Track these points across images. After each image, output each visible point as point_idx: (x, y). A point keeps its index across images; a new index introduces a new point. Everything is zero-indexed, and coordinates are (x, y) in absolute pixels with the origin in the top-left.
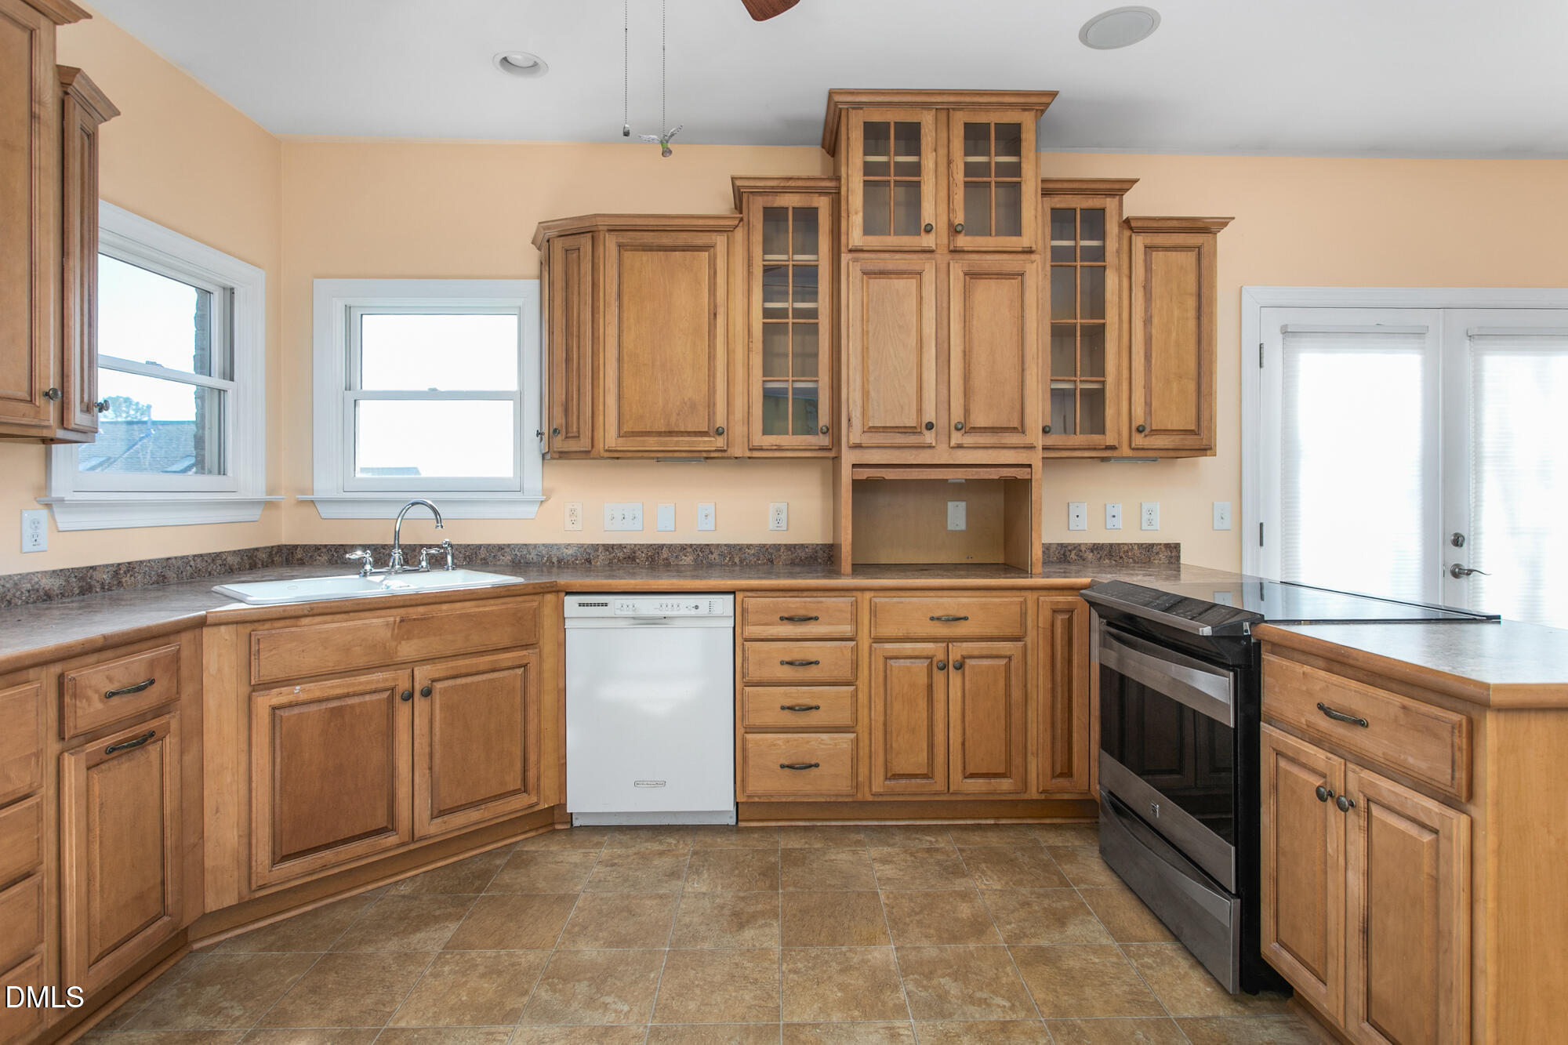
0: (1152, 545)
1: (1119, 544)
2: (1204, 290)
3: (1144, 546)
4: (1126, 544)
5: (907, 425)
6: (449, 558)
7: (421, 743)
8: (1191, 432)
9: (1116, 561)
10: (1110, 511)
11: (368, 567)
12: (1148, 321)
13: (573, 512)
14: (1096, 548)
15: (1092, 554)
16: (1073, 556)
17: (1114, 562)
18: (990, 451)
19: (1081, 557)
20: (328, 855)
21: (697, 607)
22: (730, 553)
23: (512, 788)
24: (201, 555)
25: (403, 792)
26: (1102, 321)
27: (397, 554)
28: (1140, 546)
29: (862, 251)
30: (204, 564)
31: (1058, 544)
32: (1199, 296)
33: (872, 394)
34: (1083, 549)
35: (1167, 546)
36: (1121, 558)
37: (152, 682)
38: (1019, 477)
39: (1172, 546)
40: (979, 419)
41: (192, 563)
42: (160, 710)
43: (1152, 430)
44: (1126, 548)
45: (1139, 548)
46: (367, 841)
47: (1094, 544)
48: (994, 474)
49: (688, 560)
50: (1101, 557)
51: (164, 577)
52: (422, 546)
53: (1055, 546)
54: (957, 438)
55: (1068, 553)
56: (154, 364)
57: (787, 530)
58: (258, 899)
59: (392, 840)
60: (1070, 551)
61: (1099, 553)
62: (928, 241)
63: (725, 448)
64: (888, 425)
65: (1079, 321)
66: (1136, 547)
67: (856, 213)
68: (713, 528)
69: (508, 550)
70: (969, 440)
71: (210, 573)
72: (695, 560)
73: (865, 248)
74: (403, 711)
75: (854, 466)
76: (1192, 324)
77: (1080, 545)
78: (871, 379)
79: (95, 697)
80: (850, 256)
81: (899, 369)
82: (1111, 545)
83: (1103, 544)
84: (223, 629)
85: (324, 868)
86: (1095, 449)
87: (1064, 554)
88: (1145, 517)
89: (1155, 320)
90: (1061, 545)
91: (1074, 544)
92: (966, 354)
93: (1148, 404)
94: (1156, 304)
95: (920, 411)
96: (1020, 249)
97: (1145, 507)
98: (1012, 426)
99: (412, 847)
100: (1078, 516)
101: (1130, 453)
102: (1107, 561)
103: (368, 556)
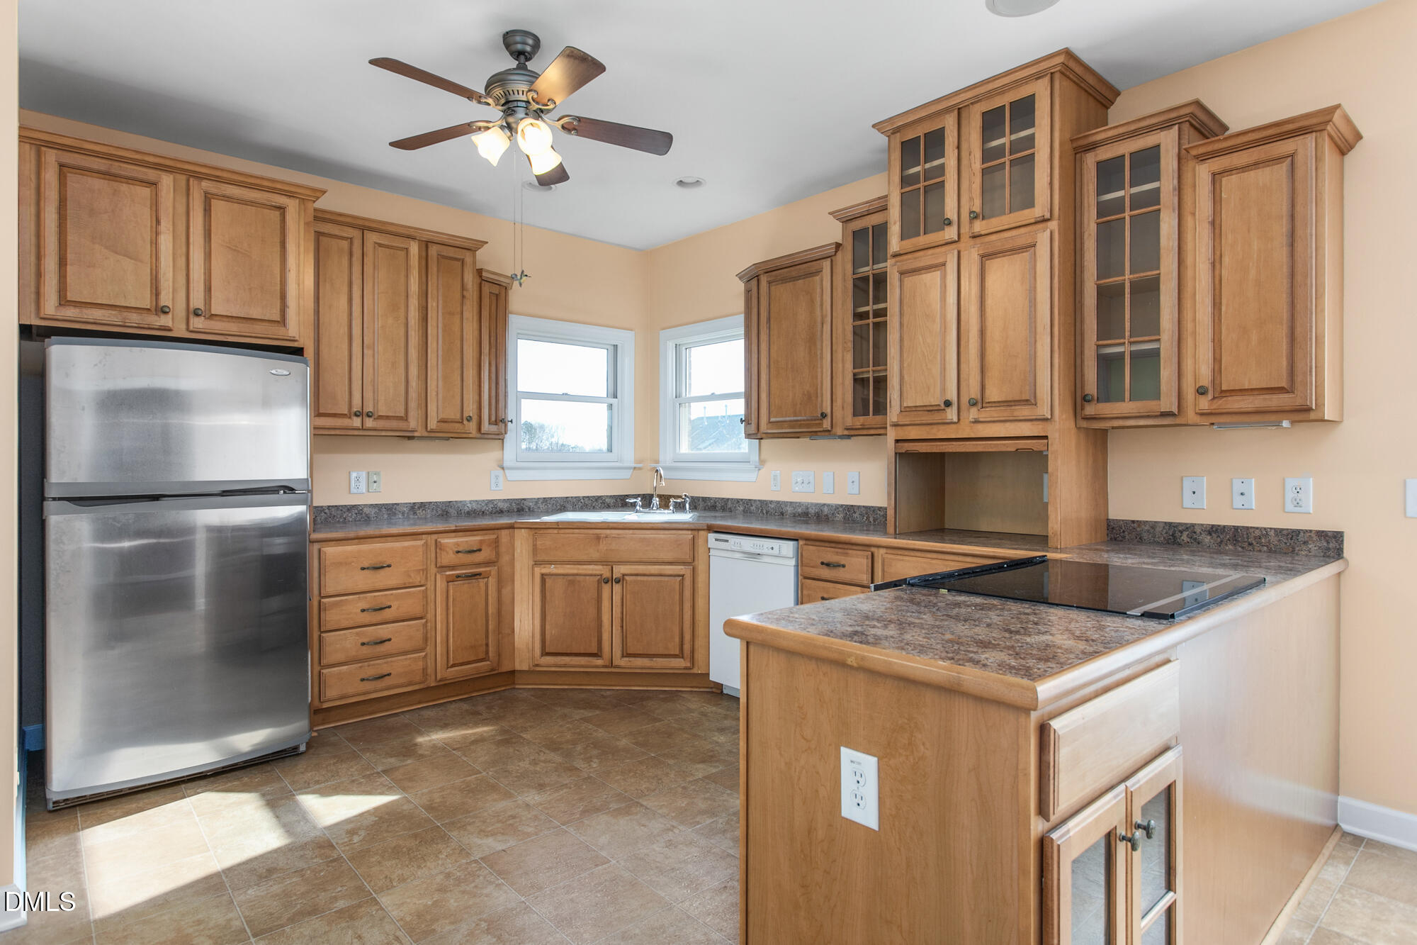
0: (1298, 532)
1: (1248, 528)
2: (1298, 208)
3: (1285, 532)
4: (1257, 528)
5: (933, 404)
6: (687, 506)
7: (617, 610)
8: (1281, 390)
9: (1243, 548)
10: (1238, 486)
11: (638, 508)
12: (1216, 264)
13: (775, 476)
14: (1214, 530)
15: (1209, 537)
16: (1185, 537)
17: (1240, 549)
18: (1008, 424)
19: (1195, 539)
20: (566, 659)
21: (772, 548)
22: (867, 513)
23: (672, 653)
24: (588, 497)
25: (606, 636)
26: (1158, 272)
27: (656, 501)
28: (1279, 532)
29: (900, 255)
30: (590, 502)
31: (1165, 523)
32: (1292, 217)
33: (906, 377)
34: (1198, 531)
35: (1322, 534)
36: (1250, 544)
37: (480, 550)
38: (1035, 449)
39: (1329, 534)
40: (993, 394)
41: (582, 500)
42: (488, 563)
43: (1222, 391)
44: (1257, 533)
45: (1277, 535)
46: (587, 658)
47: (1213, 526)
48: (1010, 446)
49: (840, 517)
50: (1222, 541)
51: (565, 507)
52: (671, 496)
53: (1162, 525)
54: (974, 413)
55: (1178, 534)
56: (566, 394)
57: (859, 494)
58: (536, 671)
59: (599, 662)
60: (1181, 532)
61: (1218, 536)
62: (951, 233)
63: (829, 429)
64: (918, 405)
65: (1127, 277)
66: (1272, 533)
67: (895, 223)
68: (832, 492)
69: (741, 503)
70: (985, 415)
71: (594, 507)
72: (844, 518)
73: (901, 252)
74: (606, 589)
75: (897, 441)
76: (1281, 255)
77: (1193, 525)
78: (905, 365)
79: (451, 552)
80: (894, 260)
81: (926, 354)
82: (1236, 528)
83: (1224, 527)
84: (523, 530)
85: (565, 666)
86: (1148, 417)
87: (1172, 535)
88: (1290, 495)
89: (1226, 260)
90: (1170, 525)
91: (1186, 524)
92: (982, 332)
93: (1217, 360)
94: (1228, 238)
95: (944, 390)
96: (1033, 221)
97: (1291, 483)
98: (1023, 398)
99: (610, 670)
100: (1194, 493)
101: (1198, 419)
102: (1230, 547)
103: (639, 500)
